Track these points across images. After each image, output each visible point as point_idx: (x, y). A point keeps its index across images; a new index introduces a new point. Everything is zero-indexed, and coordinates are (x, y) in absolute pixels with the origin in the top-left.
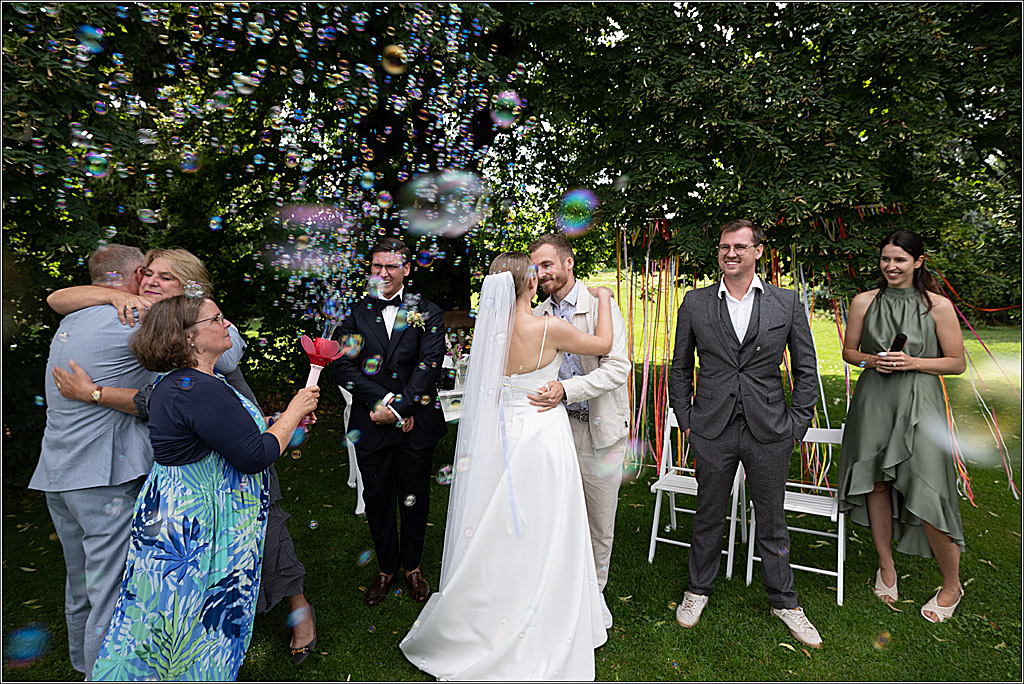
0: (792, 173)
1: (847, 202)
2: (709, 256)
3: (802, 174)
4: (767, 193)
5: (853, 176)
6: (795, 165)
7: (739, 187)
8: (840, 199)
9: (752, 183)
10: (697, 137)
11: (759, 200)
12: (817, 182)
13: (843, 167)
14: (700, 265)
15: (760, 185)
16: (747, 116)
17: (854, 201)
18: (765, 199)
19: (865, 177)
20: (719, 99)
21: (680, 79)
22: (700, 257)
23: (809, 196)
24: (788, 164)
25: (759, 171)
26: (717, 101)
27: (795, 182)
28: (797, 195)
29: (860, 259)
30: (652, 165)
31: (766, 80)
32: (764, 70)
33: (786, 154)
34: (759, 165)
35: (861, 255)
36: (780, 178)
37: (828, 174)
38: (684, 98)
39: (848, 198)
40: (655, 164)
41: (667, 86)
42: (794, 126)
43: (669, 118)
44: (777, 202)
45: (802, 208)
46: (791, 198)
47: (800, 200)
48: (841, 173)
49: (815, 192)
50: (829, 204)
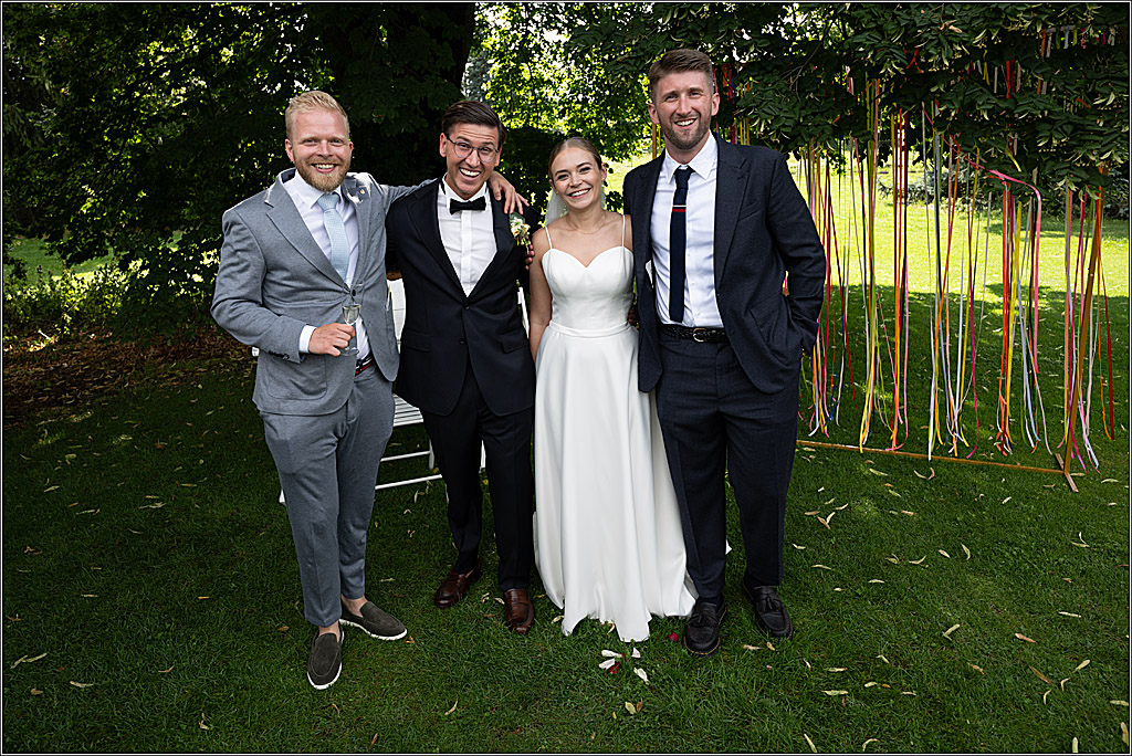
2: (798, 123)
4: (894, 16)
7: (848, 6)
11: (880, 30)
14: (782, 139)
18: (890, 27)
22: (783, 126)
23: (967, 20)
28: (946, 18)
39: (1035, 21)
44: (913, 30)
45: (954, 40)
46: (936, 25)
47: (952, 27)
49: (977, 12)
50: (1001, 33)
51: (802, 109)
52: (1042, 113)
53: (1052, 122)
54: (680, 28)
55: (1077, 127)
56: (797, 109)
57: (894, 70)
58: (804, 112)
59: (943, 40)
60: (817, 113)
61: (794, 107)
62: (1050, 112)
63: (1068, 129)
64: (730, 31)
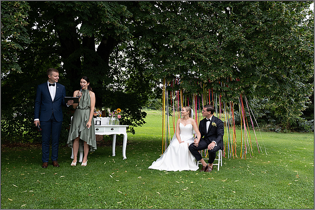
0: (212, 68)
1: (224, 77)
3: (214, 69)
4: (205, 73)
5: (226, 70)
6: (213, 66)
7: (198, 71)
8: (222, 76)
9: (202, 70)
10: (188, 57)
12: (217, 71)
14: (188, 92)
15: (204, 71)
16: (201, 53)
19: (229, 71)
20: (194, 47)
21: (184, 40)
22: (188, 89)
24: (211, 66)
26: (193, 48)
27: (213, 71)
28: (213, 74)
29: (228, 92)
30: (176, 63)
31: (206, 43)
32: (206, 40)
33: (210, 64)
34: (204, 66)
35: (228, 91)
36: (209, 69)
37: (220, 69)
38: (185, 46)
40: (177, 62)
41: (180, 41)
42: (213, 56)
43: (181, 50)
46: (211, 75)
47: (213, 76)
48: (223, 69)
49: (217, 74)
50: (220, 77)
60: (194, 88)
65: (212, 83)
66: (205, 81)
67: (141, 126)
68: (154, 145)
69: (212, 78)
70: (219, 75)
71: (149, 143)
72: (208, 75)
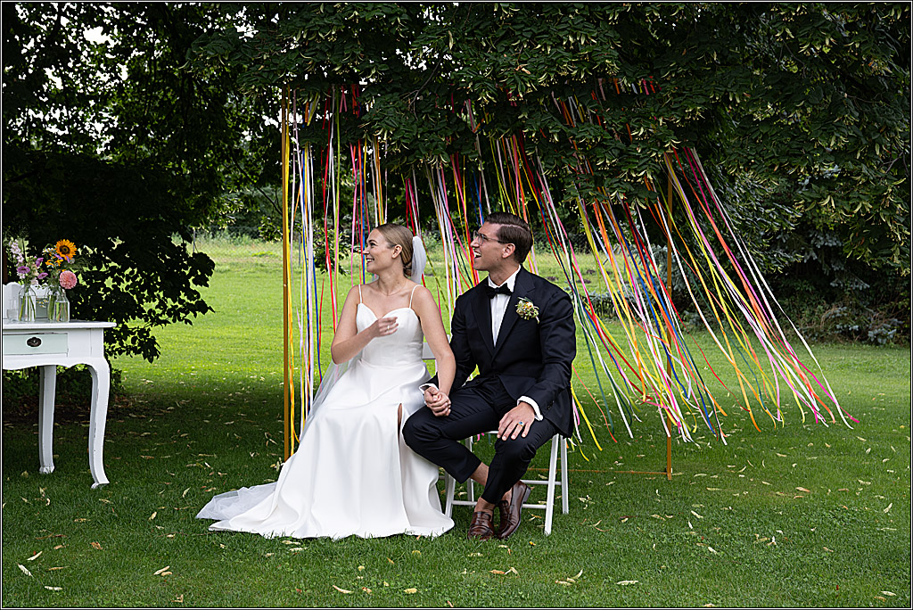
0: (517, 33)
1: (578, 75)
3: (528, 35)
4: (486, 57)
5: (587, 42)
6: (522, 23)
7: (451, 46)
8: (570, 71)
9: (469, 42)
12: (545, 46)
13: (576, 29)
15: (478, 45)
17: (586, 75)
18: (483, 65)
19: (601, 44)
22: (403, 138)
23: (535, 65)
24: (512, 21)
25: (477, 27)
27: (521, 44)
28: (522, 62)
34: (477, 19)
35: (600, 145)
36: (503, 38)
37: (559, 37)
39: (580, 71)
44: (498, 69)
45: (525, 79)
46: (513, 66)
47: (523, 69)
48: (574, 37)
49: (542, 59)
50: (557, 77)
51: (419, 127)
52: (596, 140)
53: (606, 147)
54: (308, 47)
55: (621, 153)
56: (415, 125)
57: (488, 99)
58: (421, 130)
59: (517, 78)
60: (432, 132)
61: (412, 123)
62: (603, 140)
63: (616, 152)
64: (354, 55)
65: (518, 108)
66: (485, 97)
67: (187, 321)
68: (250, 416)
69: (515, 82)
70: (553, 64)
71: (230, 404)
72: (495, 65)
